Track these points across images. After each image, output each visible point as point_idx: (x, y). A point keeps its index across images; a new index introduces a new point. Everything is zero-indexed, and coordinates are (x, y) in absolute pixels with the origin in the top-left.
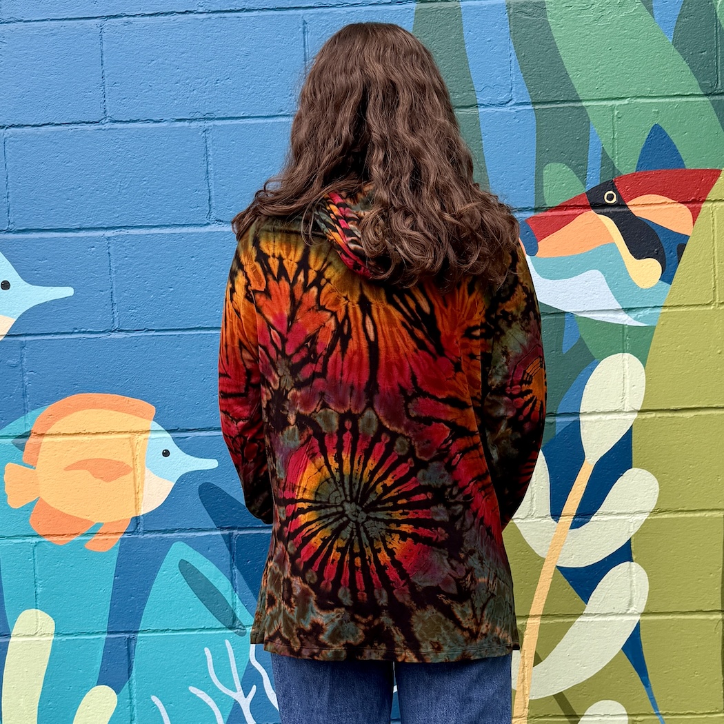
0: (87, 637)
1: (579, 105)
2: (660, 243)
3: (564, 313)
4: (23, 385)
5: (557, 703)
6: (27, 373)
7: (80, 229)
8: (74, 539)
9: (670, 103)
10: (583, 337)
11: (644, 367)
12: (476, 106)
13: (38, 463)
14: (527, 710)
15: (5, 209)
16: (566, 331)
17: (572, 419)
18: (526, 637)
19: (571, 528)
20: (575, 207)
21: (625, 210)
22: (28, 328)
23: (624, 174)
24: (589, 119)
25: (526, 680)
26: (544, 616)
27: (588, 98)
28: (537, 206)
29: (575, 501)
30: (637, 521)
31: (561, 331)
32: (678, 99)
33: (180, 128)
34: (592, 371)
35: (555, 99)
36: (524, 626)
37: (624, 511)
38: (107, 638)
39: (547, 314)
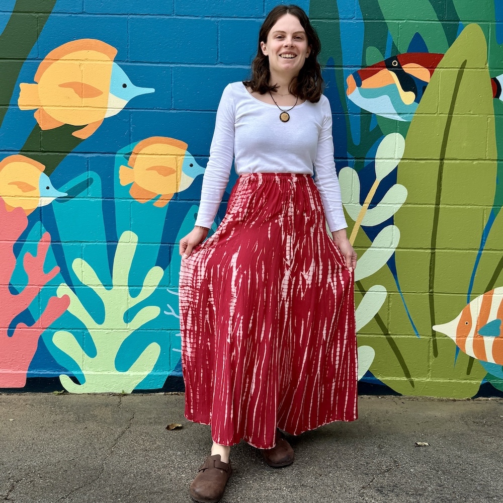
0: (152, 245)
1: (384, 21)
2: (415, 85)
4: (130, 130)
6: (132, 126)
7: (159, 63)
8: (148, 201)
9: (423, 23)
10: (379, 125)
11: (405, 139)
12: (338, 19)
13: (135, 166)
15: (126, 52)
16: (371, 122)
17: (371, 161)
19: (368, 209)
20: (379, 67)
21: (401, 69)
22: (134, 105)
24: (388, 28)
27: (388, 19)
28: (362, 65)
29: (371, 197)
30: (397, 207)
31: (369, 122)
32: (427, 22)
34: (382, 140)
35: (373, 18)
37: (392, 203)
38: (160, 246)
39: (364, 113)
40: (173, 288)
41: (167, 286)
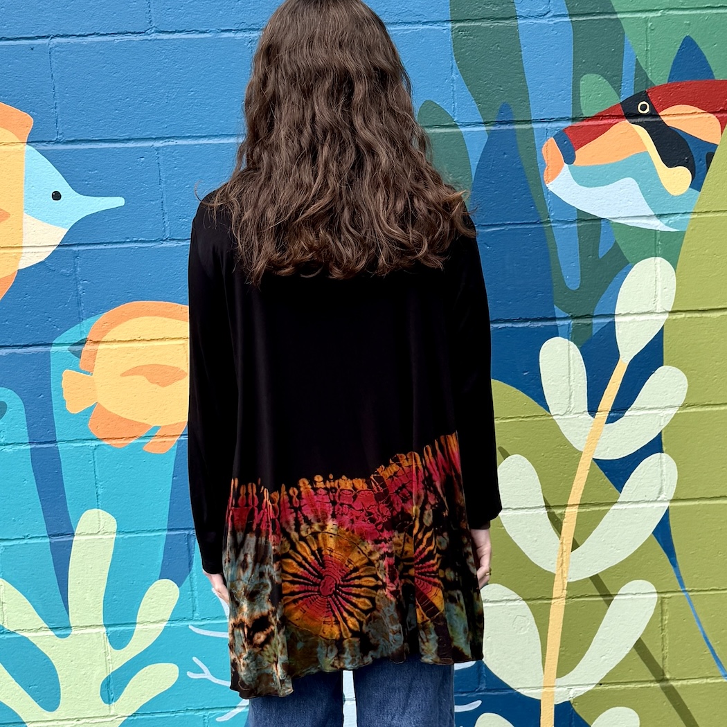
0: (148, 535)
1: (614, 17)
2: (690, 151)
3: (600, 219)
4: (77, 293)
5: (593, 585)
6: (81, 282)
7: (129, 140)
8: (131, 442)
9: (701, 15)
10: (618, 242)
11: (675, 269)
12: (515, 17)
13: (95, 369)
14: (565, 592)
15: (53, 120)
16: (601, 237)
17: (608, 320)
18: (564, 525)
19: (607, 423)
20: (611, 117)
21: (658, 119)
22: (80, 238)
23: (656, 85)
24: (623, 30)
25: (564, 565)
26: (581, 505)
27: (622, 10)
28: (574, 116)
29: (610, 398)
30: (667, 415)
31: (598, 237)
32: (709, 11)
33: (225, 38)
34: (626, 274)
35: (593, 11)
36: (563, 515)
37: (656, 406)
38: (167, 535)
39: (584, 220)
40: (202, 623)
41: (190, 620)
